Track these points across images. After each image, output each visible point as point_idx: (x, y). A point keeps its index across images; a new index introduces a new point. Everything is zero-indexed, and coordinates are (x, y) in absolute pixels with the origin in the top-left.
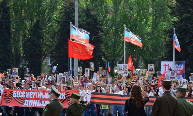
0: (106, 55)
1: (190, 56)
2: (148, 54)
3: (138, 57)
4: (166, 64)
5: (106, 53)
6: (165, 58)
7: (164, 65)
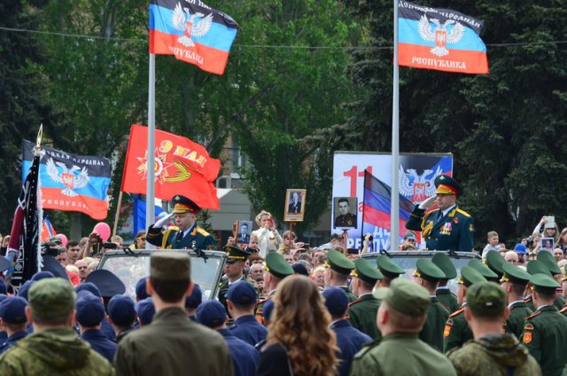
0: (55, 118)
1: (476, 127)
2: (267, 113)
3: (216, 130)
4: (355, 168)
5: (58, 110)
6: (352, 139)
7: (346, 174)
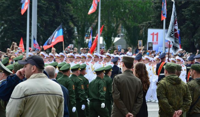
0: (74, 18)
1: (186, 22)
2: (131, 18)
3: (117, 22)
4: (154, 33)
5: (75, 16)
6: (153, 25)
7: (151, 34)
